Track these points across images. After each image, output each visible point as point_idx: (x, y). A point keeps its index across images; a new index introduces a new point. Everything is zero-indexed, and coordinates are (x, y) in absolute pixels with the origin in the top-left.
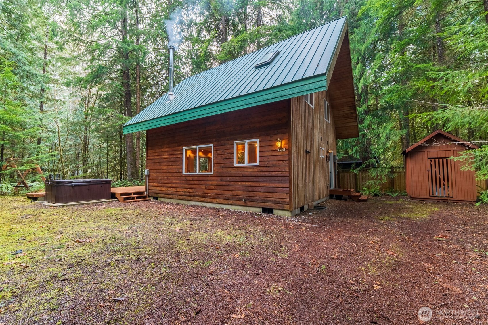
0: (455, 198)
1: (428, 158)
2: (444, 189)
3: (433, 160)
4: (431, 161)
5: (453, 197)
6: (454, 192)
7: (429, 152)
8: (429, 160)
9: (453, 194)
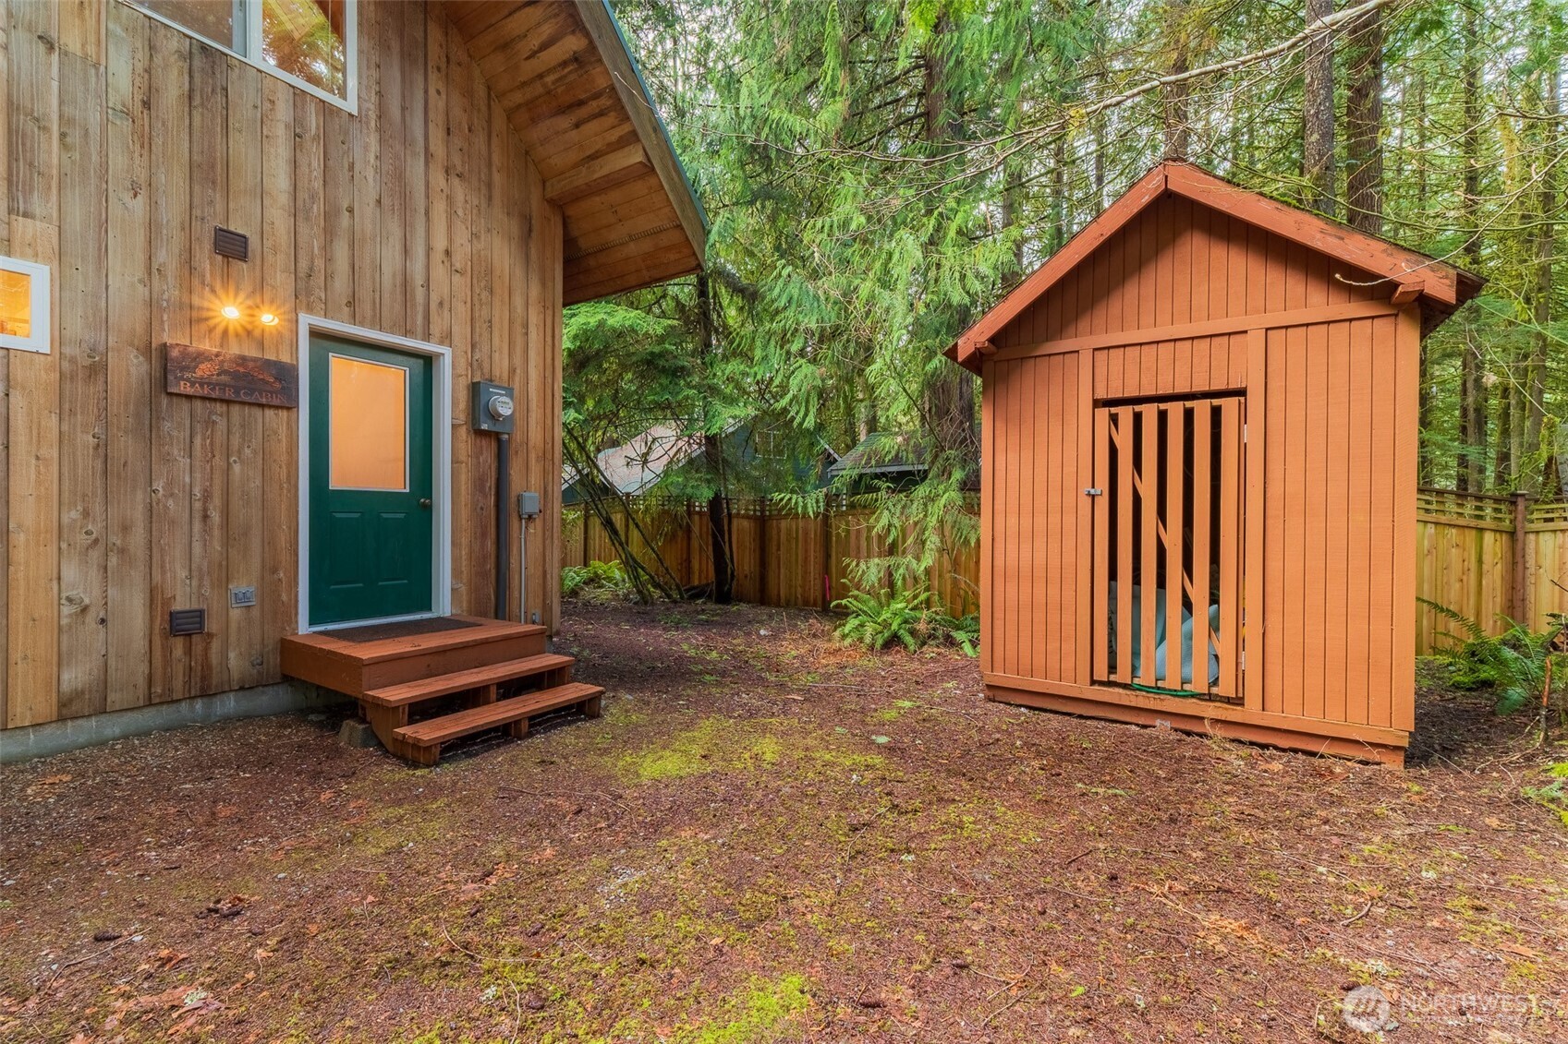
0: (1251, 712)
1: (1097, 403)
2: (1214, 625)
3: (1125, 414)
4: (1114, 419)
5: (1238, 701)
6: (1251, 660)
7: (1101, 356)
8: (1103, 413)
9: (1240, 677)
